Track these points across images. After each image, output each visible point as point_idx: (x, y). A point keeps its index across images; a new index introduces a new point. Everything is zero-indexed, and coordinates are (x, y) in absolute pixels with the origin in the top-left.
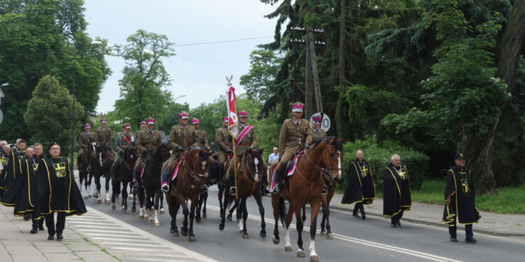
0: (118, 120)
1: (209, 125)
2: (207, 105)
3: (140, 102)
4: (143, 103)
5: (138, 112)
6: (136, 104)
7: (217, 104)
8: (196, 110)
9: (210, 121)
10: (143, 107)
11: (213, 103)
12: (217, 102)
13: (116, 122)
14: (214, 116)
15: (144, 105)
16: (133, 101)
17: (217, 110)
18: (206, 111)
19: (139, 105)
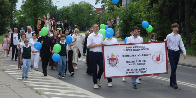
0: (22, 14)
1: (67, 17)
2: (66, 7)
3: (36, 5)
4: (37, 5)
5: (35, 10)
6: (34, 6)
7: (71, 6)
8: (60, 9)
9: (68, 15)
10: (38, 7)
11: (69, 6)
12: (71, 5)
13: (21, 15)
14: (70, 12)
15: (38, 6)
16: (32, 4)
17: (71, 9)
18: (66, 10)
19: (35, 6)
